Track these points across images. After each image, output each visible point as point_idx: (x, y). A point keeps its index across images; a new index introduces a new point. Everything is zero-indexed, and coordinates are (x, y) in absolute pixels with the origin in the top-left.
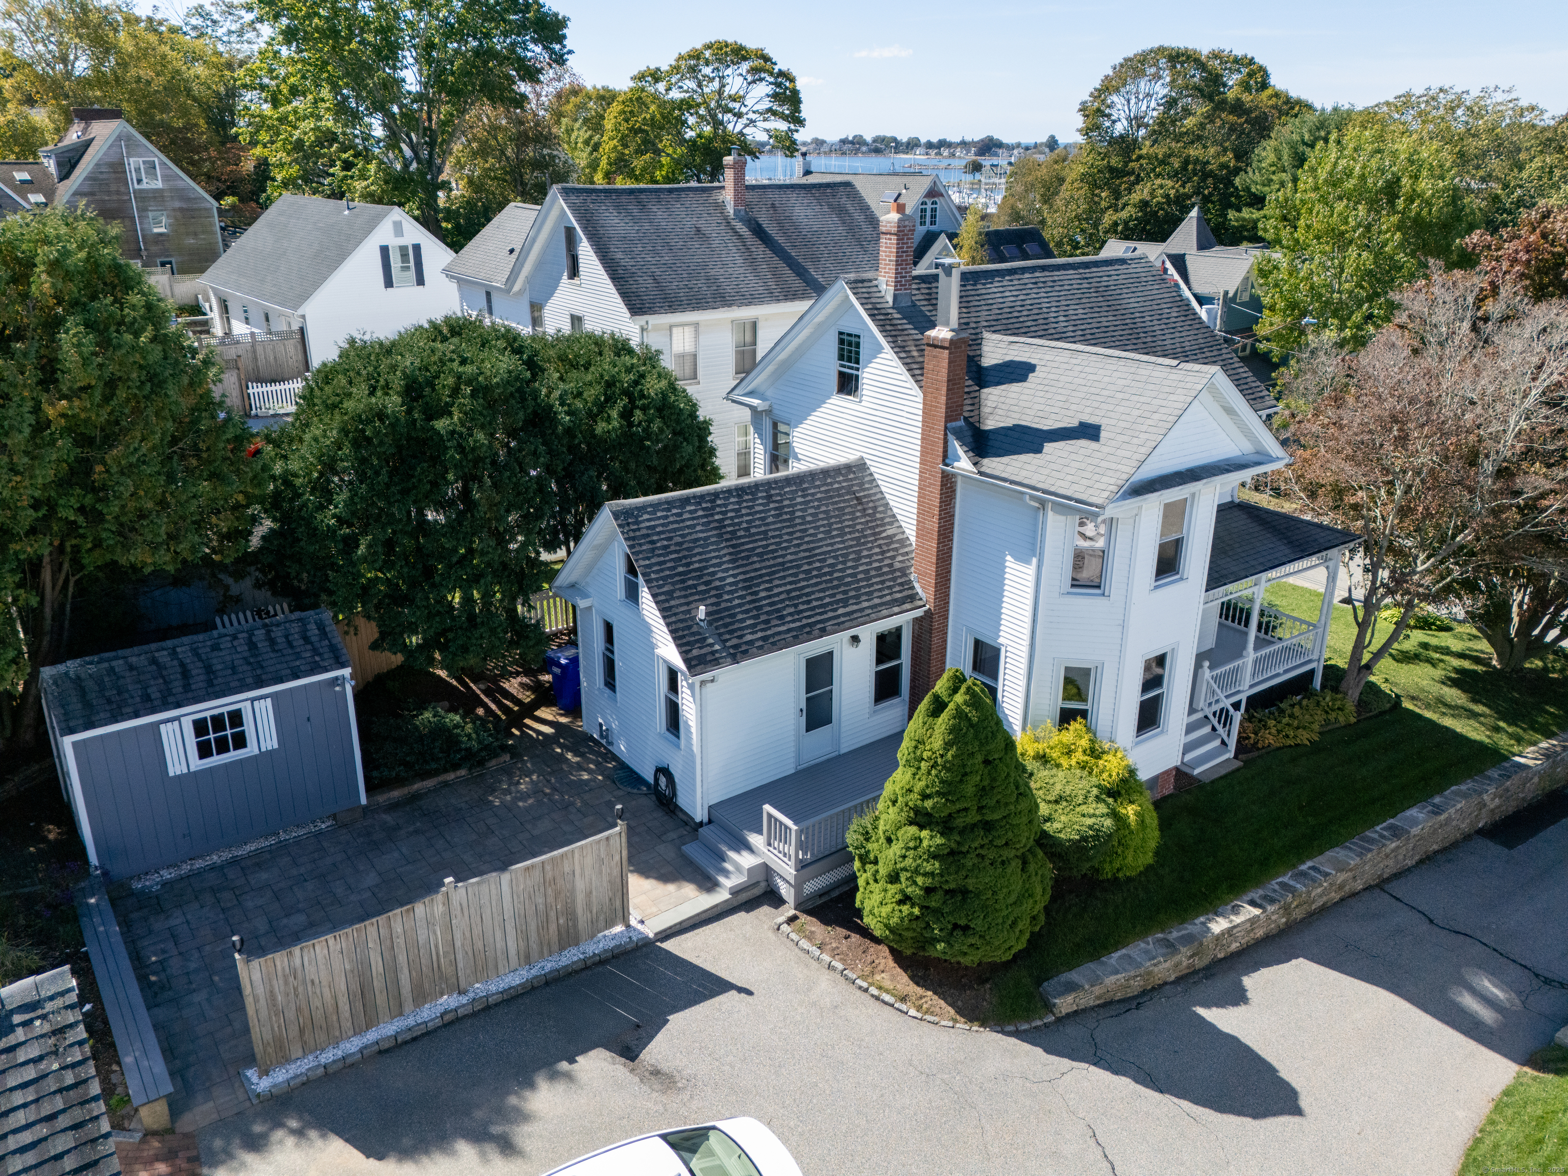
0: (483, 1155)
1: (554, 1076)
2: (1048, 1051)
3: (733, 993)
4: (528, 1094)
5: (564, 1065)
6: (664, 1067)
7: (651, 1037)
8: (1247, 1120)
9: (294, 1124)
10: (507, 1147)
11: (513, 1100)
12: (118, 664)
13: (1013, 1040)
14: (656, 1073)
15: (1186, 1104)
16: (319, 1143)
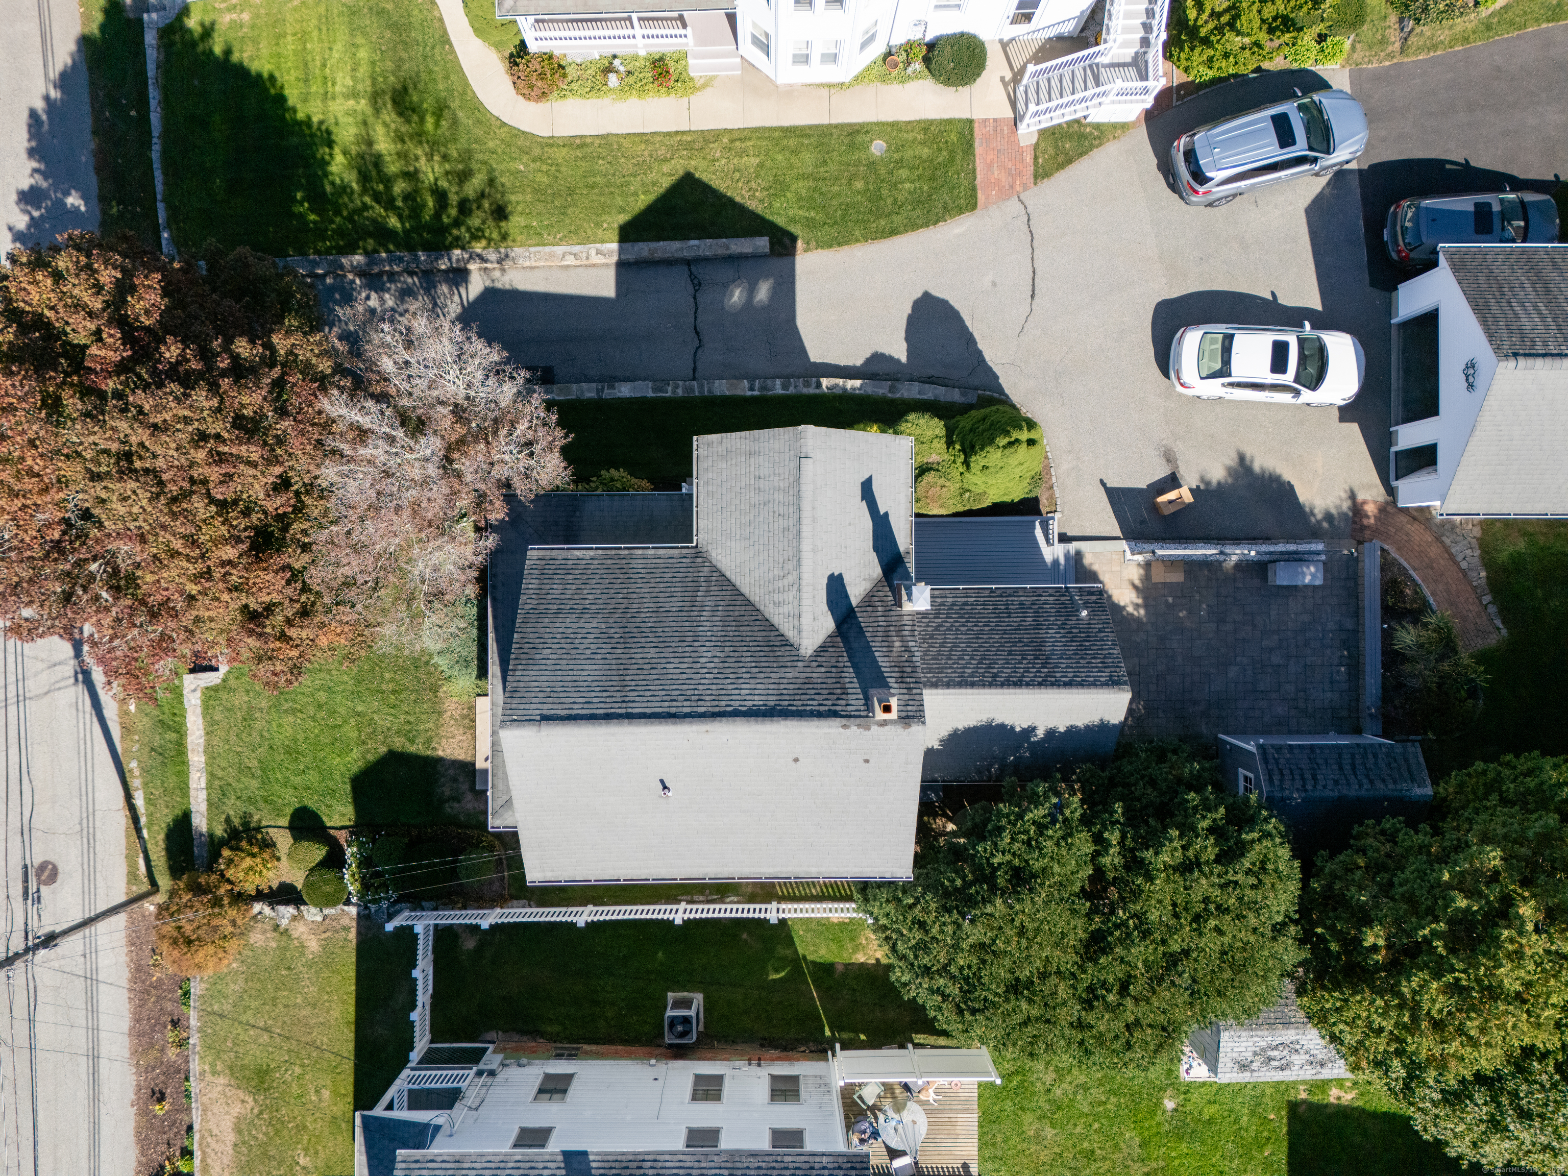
0: (1252, 461)
1: (1208, 483)
2: (996, 378)
3: (1108, 485)
4: (1223, 481)
5: (1202, 487)
6: (1164, 462)
7: (1160, 481)
8: (951, 302)
9: (1313, 519)
10: (1242, 458)
11: (1230, 481)
12: (1391, 786)
13: (1007, 391)
14: (1168, 461)
15: (968, 323)
16: (1307, 504)
